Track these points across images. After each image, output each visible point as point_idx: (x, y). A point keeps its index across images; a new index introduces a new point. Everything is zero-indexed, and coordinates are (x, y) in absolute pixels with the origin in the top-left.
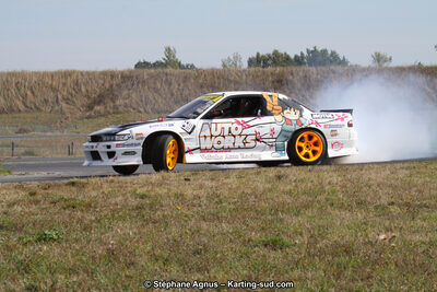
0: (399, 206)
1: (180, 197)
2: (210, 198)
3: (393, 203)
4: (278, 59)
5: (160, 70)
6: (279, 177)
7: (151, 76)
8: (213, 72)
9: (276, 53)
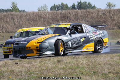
0: (113, 73)
1: (12, 72)
2: (26, 72)
3: (110, 72)
4: (64, 7)
5: (9, 13)
6: (59, 62)
7: (5, 16)
8: (33, 13)
9: (62, 4)
